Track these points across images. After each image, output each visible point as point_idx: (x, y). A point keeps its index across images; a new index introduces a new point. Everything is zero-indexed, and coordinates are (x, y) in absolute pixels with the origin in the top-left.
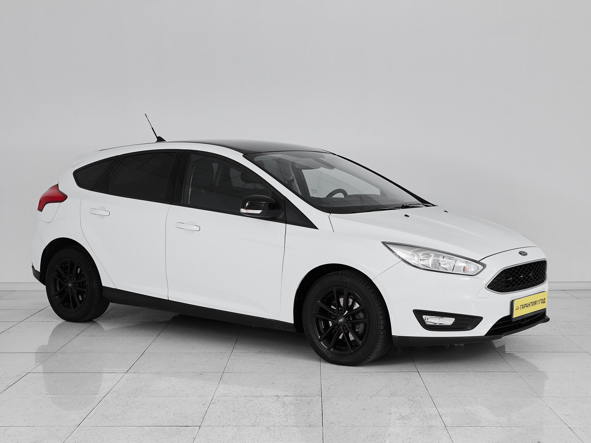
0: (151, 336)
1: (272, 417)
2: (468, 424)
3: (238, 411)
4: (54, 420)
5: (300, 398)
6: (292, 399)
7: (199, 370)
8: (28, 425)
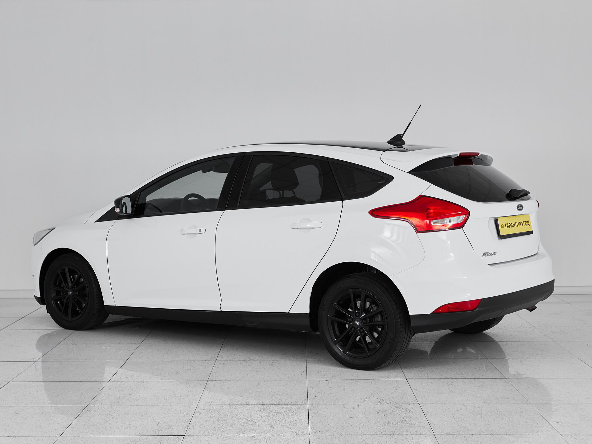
0: (134, 344)
1: (257, 426)
2: (457, 432)
3: (223, 420)
4: (35, 430)
5: (286, 406)
6: (278, 407)
7: (183, 379)
8: (9, 435)
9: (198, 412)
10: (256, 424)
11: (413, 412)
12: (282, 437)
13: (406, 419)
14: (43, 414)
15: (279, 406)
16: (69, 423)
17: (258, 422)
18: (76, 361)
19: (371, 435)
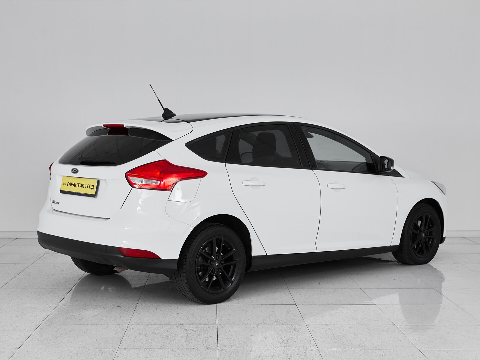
1: (177, 342)
2: (337, 347)
3: (149, 336)
5: (199, 326)
9: (129, 330)
10: (176, 340)
11: (301, 330)
12: (196, 350)
13: (295, 336)
14: (5, 331)
15: (194, 325)
16: (25, 338)
17: (177, 339)
18: (32, 289)
19: (267, 349)
